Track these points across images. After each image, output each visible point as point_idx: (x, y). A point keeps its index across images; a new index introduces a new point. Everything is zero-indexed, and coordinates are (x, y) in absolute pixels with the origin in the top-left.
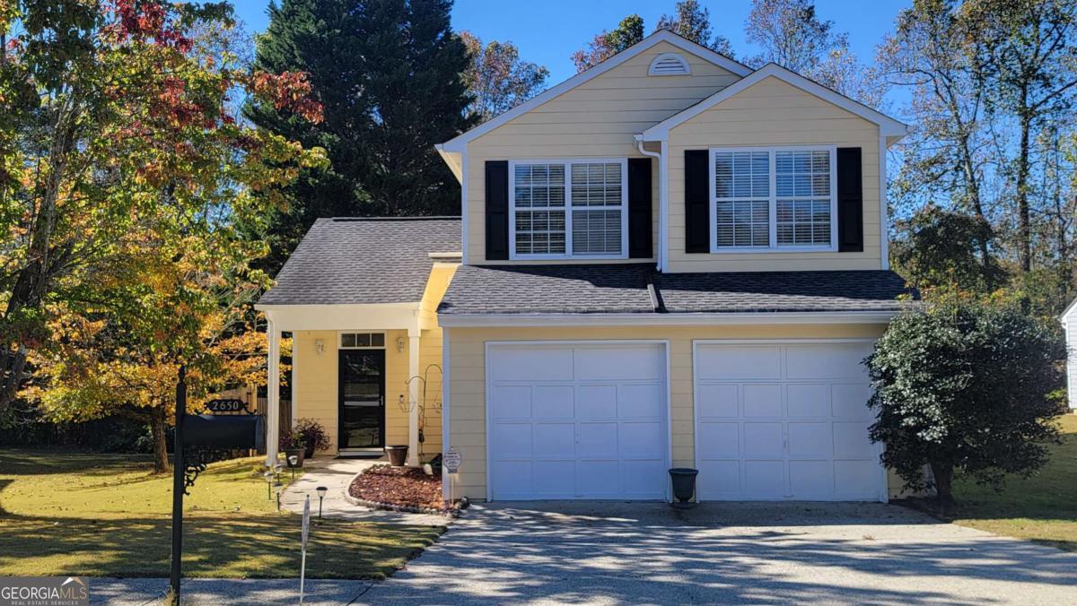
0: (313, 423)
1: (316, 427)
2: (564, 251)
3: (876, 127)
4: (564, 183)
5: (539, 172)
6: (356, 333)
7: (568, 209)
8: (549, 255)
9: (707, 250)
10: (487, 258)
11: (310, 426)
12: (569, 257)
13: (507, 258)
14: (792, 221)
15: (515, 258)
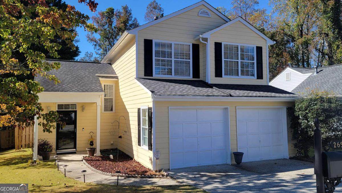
0: (45, 140)
1: (46, 142)
2: (171, 75)
3: (265, 41)
4: (171, 50)
5: (163, 45)
6: (64, 104)
7: (173, 59)
8: (166, 75)
9: (221, 77)
10: (145, 76)
11: (44, 142)
12: (173, 77)
13: (152, 76)
14: (244, 68)
15: (155, 76)
